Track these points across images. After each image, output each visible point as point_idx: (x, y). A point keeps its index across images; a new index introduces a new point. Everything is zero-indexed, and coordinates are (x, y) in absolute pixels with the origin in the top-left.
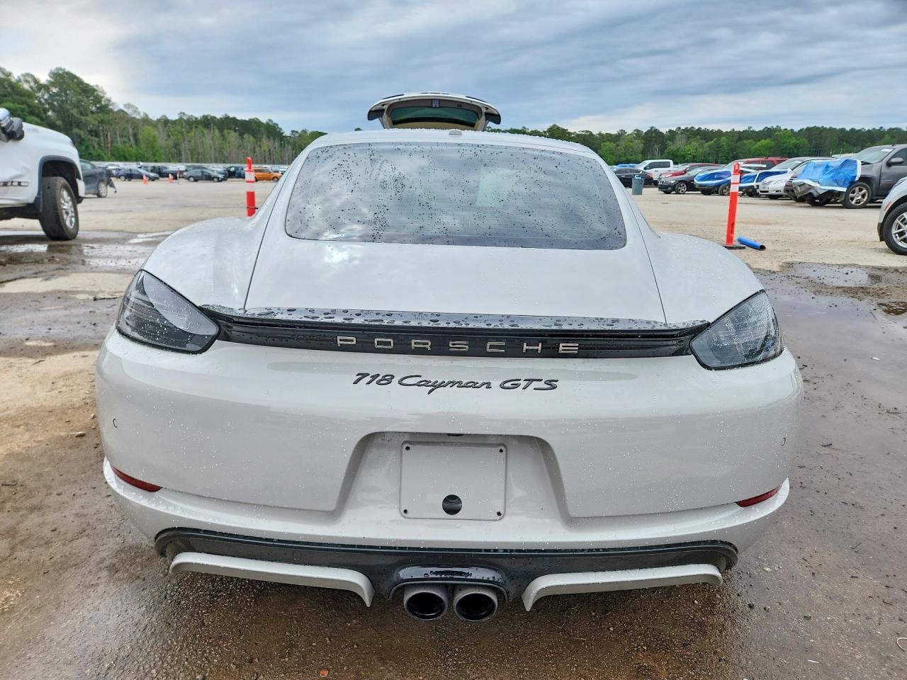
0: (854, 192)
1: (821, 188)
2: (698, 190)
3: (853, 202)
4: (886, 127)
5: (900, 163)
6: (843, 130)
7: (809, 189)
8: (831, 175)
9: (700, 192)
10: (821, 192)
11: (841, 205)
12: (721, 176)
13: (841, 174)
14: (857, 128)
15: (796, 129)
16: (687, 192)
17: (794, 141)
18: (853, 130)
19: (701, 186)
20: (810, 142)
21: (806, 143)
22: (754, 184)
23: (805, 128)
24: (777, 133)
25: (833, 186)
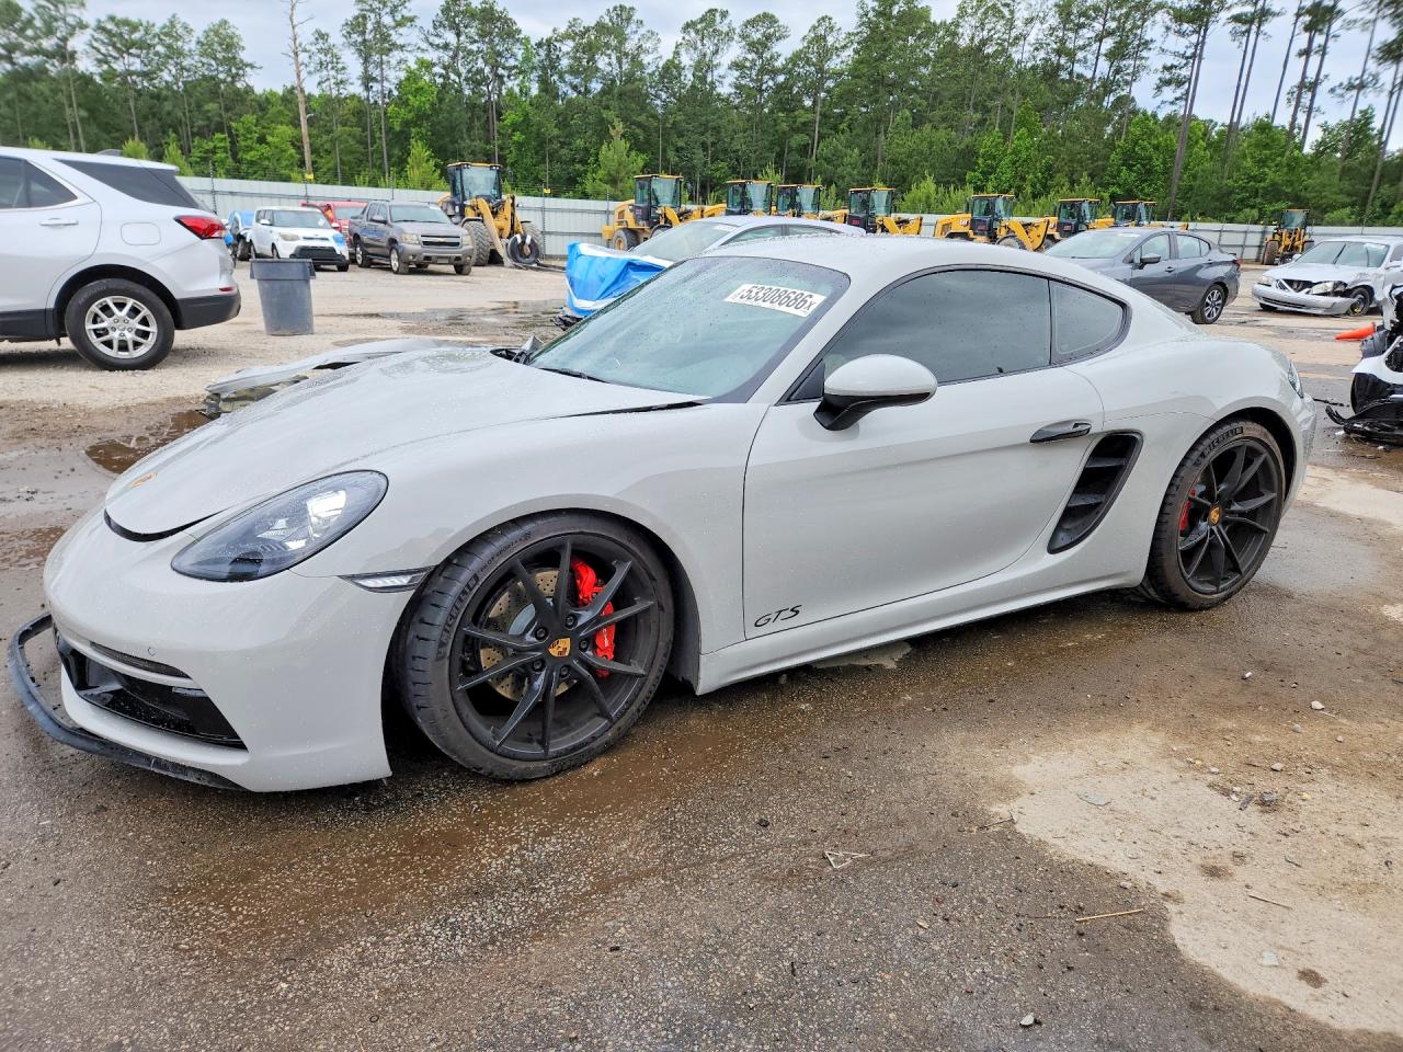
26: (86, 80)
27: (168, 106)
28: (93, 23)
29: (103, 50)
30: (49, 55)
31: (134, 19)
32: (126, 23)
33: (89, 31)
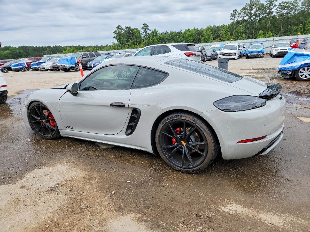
0: (77, 67)
1: (68, 66)
2: (13, 70)
3: (78, 69)
4: (47, 46)
5: (85, 57)
6: (33, 47)
7: (64, 67)
8: (70, 62)
9: (14, 71)
10: (69, 67)
11: (75, 70)
12: (22, 64)
13: (72, 62)
14: (38, 46)
15: (17, 47)
16: (8, 72)
17: (18, 51)
18: (36, 47)
19: (15, 69)
20: (24, 51)
21: (23, 51)
22: (37, 66)
23: (20, 46)
24: (10, 48)
25: (71, 65)
26: (274, 17)
27: (290, 20)
28: (278, 4)
29: (279, 10)
30: (267, 14)
31: (287, 1)
32: (285, 2)
33: (277, 6)
